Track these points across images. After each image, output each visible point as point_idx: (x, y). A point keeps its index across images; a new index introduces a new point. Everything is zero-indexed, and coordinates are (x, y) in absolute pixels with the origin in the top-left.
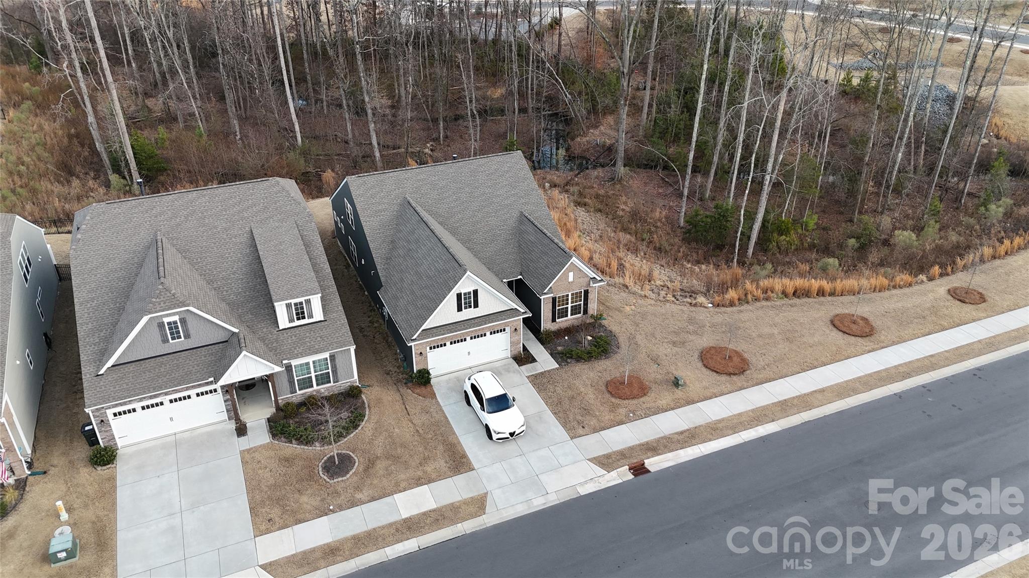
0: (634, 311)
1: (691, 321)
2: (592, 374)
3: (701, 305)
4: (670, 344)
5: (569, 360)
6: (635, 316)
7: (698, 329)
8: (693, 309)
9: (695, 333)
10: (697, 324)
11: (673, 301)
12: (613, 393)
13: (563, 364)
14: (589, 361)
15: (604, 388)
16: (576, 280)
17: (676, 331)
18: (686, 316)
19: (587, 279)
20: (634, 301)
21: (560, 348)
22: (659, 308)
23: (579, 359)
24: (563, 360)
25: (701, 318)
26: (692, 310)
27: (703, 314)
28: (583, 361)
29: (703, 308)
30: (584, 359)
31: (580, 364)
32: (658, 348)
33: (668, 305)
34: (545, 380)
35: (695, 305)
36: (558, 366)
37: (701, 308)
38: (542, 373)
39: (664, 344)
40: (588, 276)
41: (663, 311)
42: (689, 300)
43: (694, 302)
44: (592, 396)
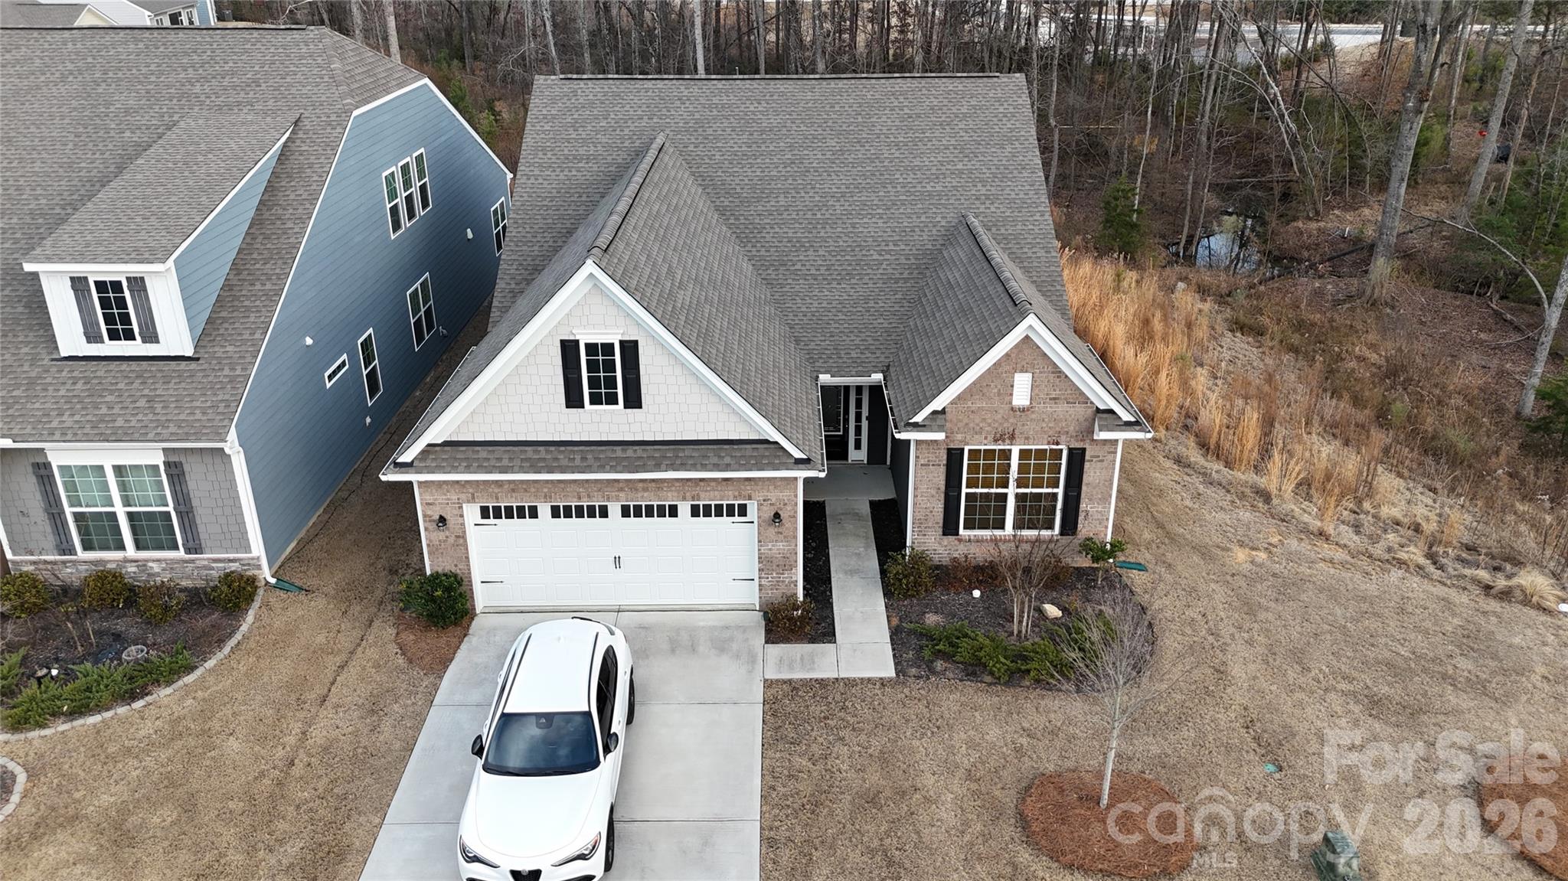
0: (1261, 565)
1: (1471, 640)
2: (993, 733)
3: (1527, 601)
4: (1357, 702)
5: (939, 665)
6: (1252, 580)
7: (1493, 673)
8: (1494, 605)
9: (1478, 687)
10: (1494, 657)
11: (1420, 567)
12: (1036, 827)
13: (913, 671)
14: (1007, 684)
15: (1008, 799)
16: (1039, 407)
17: (1400, 662)
18: (1456, 621)
19: (1081, 412)
20: (1275, 540)
21: (932, 619)
22: (1358, 576)
23: (975, 668)
24: (919, 660)
25: (1517, 640)
26: (1488, 608)
27: (1529, 632)
28: (988, 679)
29: (1533, 613)
30: (992, 673)
31: (970, 687)
32: (1300, 705)
33: (1396, 574)
34: (817, 710)
35: (1505, 595)
36: (890, 672)
37: (1526, 610)
38: (822, 683)
39: (1332, 695)
40: (1086, 400)
41: (1371, 588)
42: (1483, 574)
43: (1501, 583)
44: (947, 814)
